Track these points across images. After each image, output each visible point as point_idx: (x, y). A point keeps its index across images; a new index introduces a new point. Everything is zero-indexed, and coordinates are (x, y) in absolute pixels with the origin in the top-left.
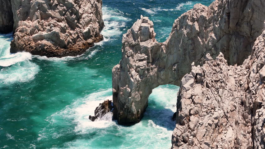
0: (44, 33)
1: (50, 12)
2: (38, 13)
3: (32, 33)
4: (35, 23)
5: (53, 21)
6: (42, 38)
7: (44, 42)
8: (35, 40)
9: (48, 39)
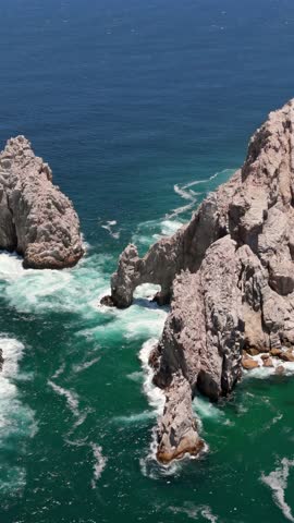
0: (49, 252)
1: (51, 236)
2: (43, 237)
3: (40, 252)
4: (42, 244)
5: (53, 243)
6: (47, 255)
7: (49, 258)
8: (42, 257)
9: (52, 255)
